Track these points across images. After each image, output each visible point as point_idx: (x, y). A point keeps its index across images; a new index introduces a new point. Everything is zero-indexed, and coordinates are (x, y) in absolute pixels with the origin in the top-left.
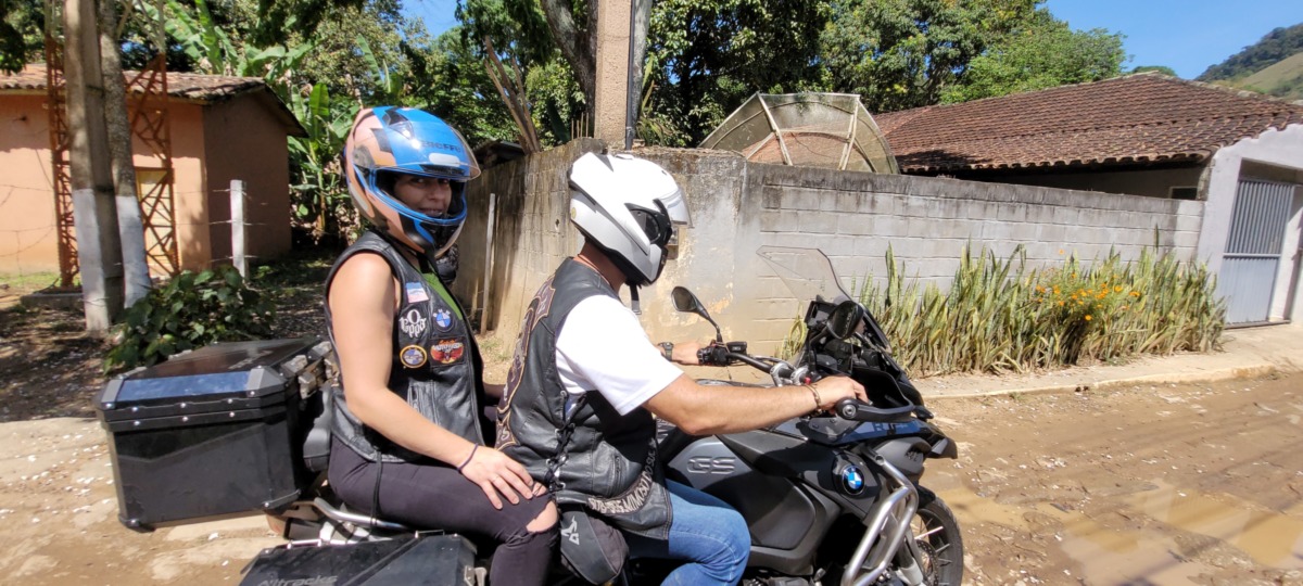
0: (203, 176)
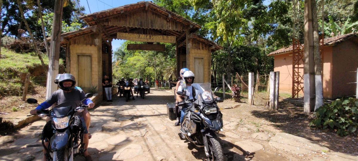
0: (331, 68)
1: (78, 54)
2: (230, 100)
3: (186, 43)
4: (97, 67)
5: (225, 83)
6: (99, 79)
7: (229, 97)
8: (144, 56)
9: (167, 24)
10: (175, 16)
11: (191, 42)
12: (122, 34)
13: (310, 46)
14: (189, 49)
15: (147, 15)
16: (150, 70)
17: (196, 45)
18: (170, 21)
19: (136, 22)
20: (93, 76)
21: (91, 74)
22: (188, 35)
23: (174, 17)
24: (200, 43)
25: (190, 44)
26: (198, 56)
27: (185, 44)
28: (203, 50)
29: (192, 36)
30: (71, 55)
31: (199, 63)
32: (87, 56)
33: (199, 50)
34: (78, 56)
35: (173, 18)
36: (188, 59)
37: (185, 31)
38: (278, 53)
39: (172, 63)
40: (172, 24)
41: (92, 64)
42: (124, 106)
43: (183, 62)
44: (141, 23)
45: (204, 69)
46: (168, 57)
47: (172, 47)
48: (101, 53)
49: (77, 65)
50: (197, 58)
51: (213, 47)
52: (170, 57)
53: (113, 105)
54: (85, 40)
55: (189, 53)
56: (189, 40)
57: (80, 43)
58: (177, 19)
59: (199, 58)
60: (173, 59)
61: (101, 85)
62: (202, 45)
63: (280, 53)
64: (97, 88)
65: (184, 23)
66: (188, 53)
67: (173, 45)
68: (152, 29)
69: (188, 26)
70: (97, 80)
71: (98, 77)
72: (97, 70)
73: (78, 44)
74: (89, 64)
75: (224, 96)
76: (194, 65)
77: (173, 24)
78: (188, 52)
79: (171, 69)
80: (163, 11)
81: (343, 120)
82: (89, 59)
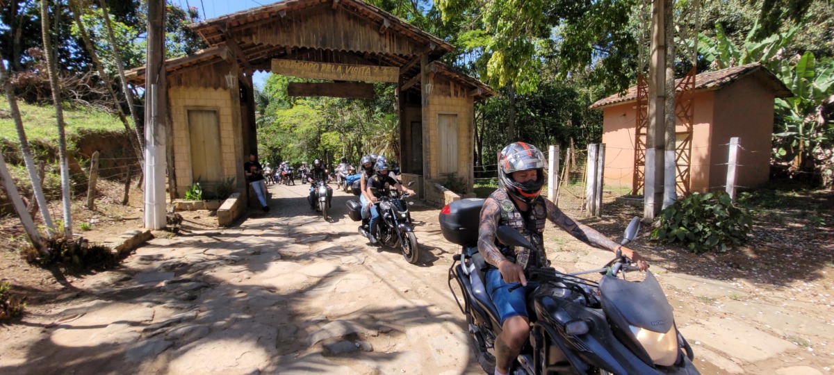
0: (710, 133)
1: (189, 109)
3: (420, 82)
4: (232, 136)
6: (238, 161)
8: (317, 107)
9: (380, 40)
10: (397, 25)
11: (432, 80)
12: (282, 63)
13: (659, 97)
14: (427, 95)
15: (335, 21)
16: (331, 139)
17: (443, 86)
18: (385, 32)
19: (311, 36)
20: (224, 156)
21: (220, 152)
22: (426, 64)
23: (395, 25)
24: (451, 83)
25: (430, 85)
26: (445, 110)
27: (418, 85)
28: (457, 96)
29: (433, 67)
30: (173, 111)
31: (449, 126)
32: (208, 111)
33: (448, 97)
34: (189, 112)
35: (391, 27)
36: (425, 116)
37: (418, 55)
39: (386, 125)
40: (390, 40)
41: (221, 128)
43: (412, 122)
44: (324, 38)
45: (458, 137)
48: (238, 104)
49: (188, 132)
50: (444, 115)
51: (478, 90)
54: (202, 76)
55: (428, 104)
56: (427, 75)
57: (190, 82)
58: (401, 30)
59: (449, 115)
60: (388, 116)
61: (243, 175)
62: (455, 86)
63: (615, 102)
64: (235, 182)
65: (415, 38)
66: (425, 104)
68: (347, 51)
69: (426, 44)
70: (234, 166)
71: (236, 157)
72: (232, 143)
73: (187, 85)
74: (214, 130)
76: (437, 130)
77: (393, 41)
78: (425, 102)
79: (384, 136)
80: (372, 12)
81: (700, 227)
82: (212, 118)
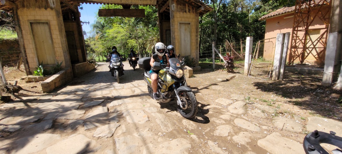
1: (31, 22)
2: (221, 70)
3: (169, 6)
4: (59, 37)
5: (215, 52)
6: (64, 52)
7: (219, 67)
8: (124, 28)
11: (176, 3)
14: (173, 11)
16: (132, 43)
17: (182, 7)
20: (56, 49)
21: (53, 48)
24: (186, 4)
25: (174, 5)
26: (183, 21)
27: (168, 8)
28: (190, 13)
30: (22, 23)
31: (186, 30)
32: (43, 23)
33: (185, 13)
34: (31, 24)
36: (172, 25)
38: (271, 16)
39: (154, 33)
41: (52, 33)
42: (98, 84)
43: (166, 30)
45: (191, 36)
46: (150, 27)
47: (153, 14)
48: (61, 18)
49: (32, 36)
50: (183, 23)
51: (202, 8)
52: (152, 26)
53: (84, 84)
55: (174, 17)
57: (30, 5)
59: (185, 24)
60: (155, 28)
61: (69, 60)
62: (189, 7)
63: (274, 15)
64: (64, 64)
66: (172, 17)
67: (155, 11)
70: (62, 54)
71: (63, 50)
72: (60, 42)
73: (28, 7)
74: (48, 34)
75: (214, 66)
76: (179, 32)
78: (172, 15)
79: (154, 39)
82: (46, 27)
